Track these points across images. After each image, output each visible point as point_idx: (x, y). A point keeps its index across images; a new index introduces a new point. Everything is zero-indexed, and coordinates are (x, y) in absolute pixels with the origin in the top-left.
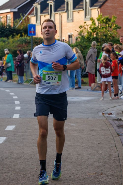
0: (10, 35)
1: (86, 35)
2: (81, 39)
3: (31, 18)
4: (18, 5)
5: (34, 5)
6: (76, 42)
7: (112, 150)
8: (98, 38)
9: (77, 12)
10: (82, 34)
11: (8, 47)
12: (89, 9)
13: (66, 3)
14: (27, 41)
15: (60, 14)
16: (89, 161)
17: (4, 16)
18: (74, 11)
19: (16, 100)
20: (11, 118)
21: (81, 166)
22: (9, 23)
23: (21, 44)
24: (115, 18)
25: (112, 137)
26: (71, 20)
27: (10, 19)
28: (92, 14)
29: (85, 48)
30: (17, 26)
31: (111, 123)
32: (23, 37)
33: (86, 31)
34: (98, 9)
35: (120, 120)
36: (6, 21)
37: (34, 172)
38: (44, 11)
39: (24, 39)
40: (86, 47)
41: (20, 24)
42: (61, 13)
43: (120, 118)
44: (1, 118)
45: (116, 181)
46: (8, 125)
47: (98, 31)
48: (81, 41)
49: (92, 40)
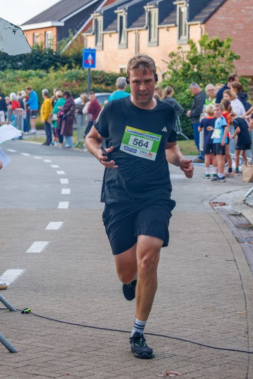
0: (51, 66)
1: (181, 68)
2: (172, 76)
3: (86, 37)
4: (64, 15)
5: (92, 16)
6: (164, 81)
7: (230, 268)
8: (201, 74)
9: (165, 30)
10: (175, 68)
12: (185, 25)
13: (147, 14)
14: (80, 76)
15: (136, 31)
16: (191, 287)
17: (41, 34)
18: (161, 28)
19: (63, 177)
20: (54, 208)
21: (178, 295)
22: (49, 45)
23: (70, 81)
24: (230, 41)
25: (228, 245)
26: (155, 42)
27: (52, 38)
28: (190, 33)
29: (178, 91)
30: (63, 50)
31: (225, 221)
32: (73, 70)
33: (180, 62)
34: (202, 26)
35: (240, 215)
36: (43, 43)
37: (98, 303)
38: (109, 27)
39: (75, 74)
40: (179, 88)
41: (68, 48)
42: (138, 30)
43: (239, 212)
44: (37, 208)
45: (239, 323)
46: (51, 220)
47: (201, 63)
48: (171, 79)
49: (191, 77)
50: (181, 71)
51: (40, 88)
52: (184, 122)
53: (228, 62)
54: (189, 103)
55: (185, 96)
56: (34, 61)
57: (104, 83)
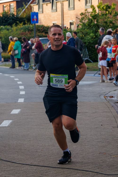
0: (14, 24)
1: (87, 22)
2: (82, 26)
3: (33, 6)
6: (78, 29)
7: (115, 131)
8: (99, 25)
9: (77, 1)
10: (84, 21)
11: (12, 34)
14: (30, 28)
15: (62, 2)
16: (93, 142)
17: (7, 5)
19: (21, 85)
20: (16, 102)
21: (85, 146)
22: (12, 12)
23: (25, 32)
24: (115, 5)
25: (114, 119)
26: (73, 8)
27: (14, 7)
28: (92, 2)
29: (86, 35)
30: (20, 14)
31: (112, 106)
32: (26, 25)
33: (87, 18)
36: (9, 10)
37: (40, 152)
39: (27, 27)
40: (87, 33)
41: (23, 13)
44: (6, 103)
46: (14, 109)
47: (98, 18)
48: (82, 28)
49: (93, 27)
50: (88, 23)
51: (8, 36)
52: (90, 52)
53: (114, 17)
54: (92, 41)
55: (90, 38)
56: (4, 21)
57: (44, 32)
